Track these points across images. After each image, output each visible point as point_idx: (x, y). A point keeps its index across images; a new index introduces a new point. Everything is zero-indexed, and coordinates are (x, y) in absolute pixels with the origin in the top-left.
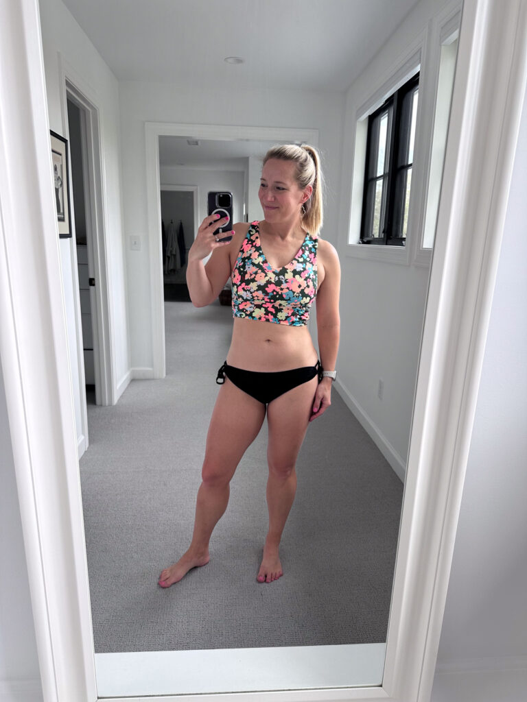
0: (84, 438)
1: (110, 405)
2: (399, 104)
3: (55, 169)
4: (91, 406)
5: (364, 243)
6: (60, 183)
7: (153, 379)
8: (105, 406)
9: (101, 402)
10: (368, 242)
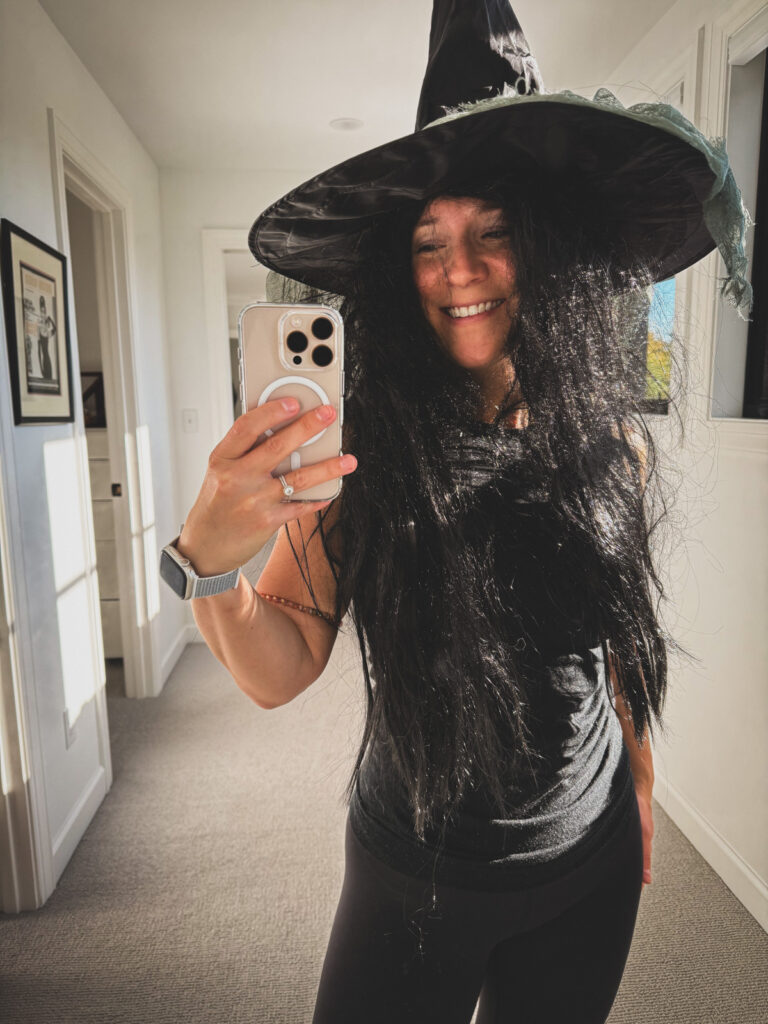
1: (150, 696)
3: (42, 303)
6: (51, 328)
8: (141, 698)
9: (135, 691)
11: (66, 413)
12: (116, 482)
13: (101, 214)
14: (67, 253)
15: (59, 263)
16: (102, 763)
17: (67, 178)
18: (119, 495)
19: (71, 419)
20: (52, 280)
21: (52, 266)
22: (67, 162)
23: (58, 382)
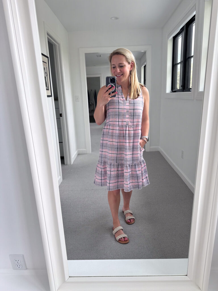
0: (60, 177)
1: (70, 164)
2: (186, 30)
3: (44, 69)
4: (63, 165)
5: (173, 92)
6: (46, 75)
7: (86, 154)
8: (68, 165)
9: (67, 163)
10: (175, 92)
11: (50, 95)
12: (61, 113)
13: (55, 45)
14: (49, 56)
15: (47, 59)
16: (60, 175)
17: (48, 38)
18: (62, 116)
19: (51, 96)
20: (46, 63)
21: (46, 59)
22: (48, 34)
23: (48, 88)
